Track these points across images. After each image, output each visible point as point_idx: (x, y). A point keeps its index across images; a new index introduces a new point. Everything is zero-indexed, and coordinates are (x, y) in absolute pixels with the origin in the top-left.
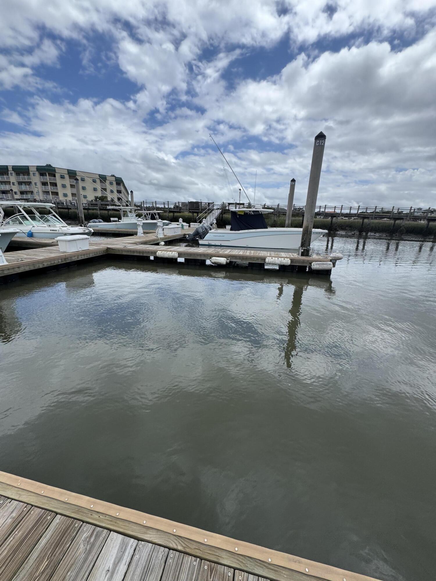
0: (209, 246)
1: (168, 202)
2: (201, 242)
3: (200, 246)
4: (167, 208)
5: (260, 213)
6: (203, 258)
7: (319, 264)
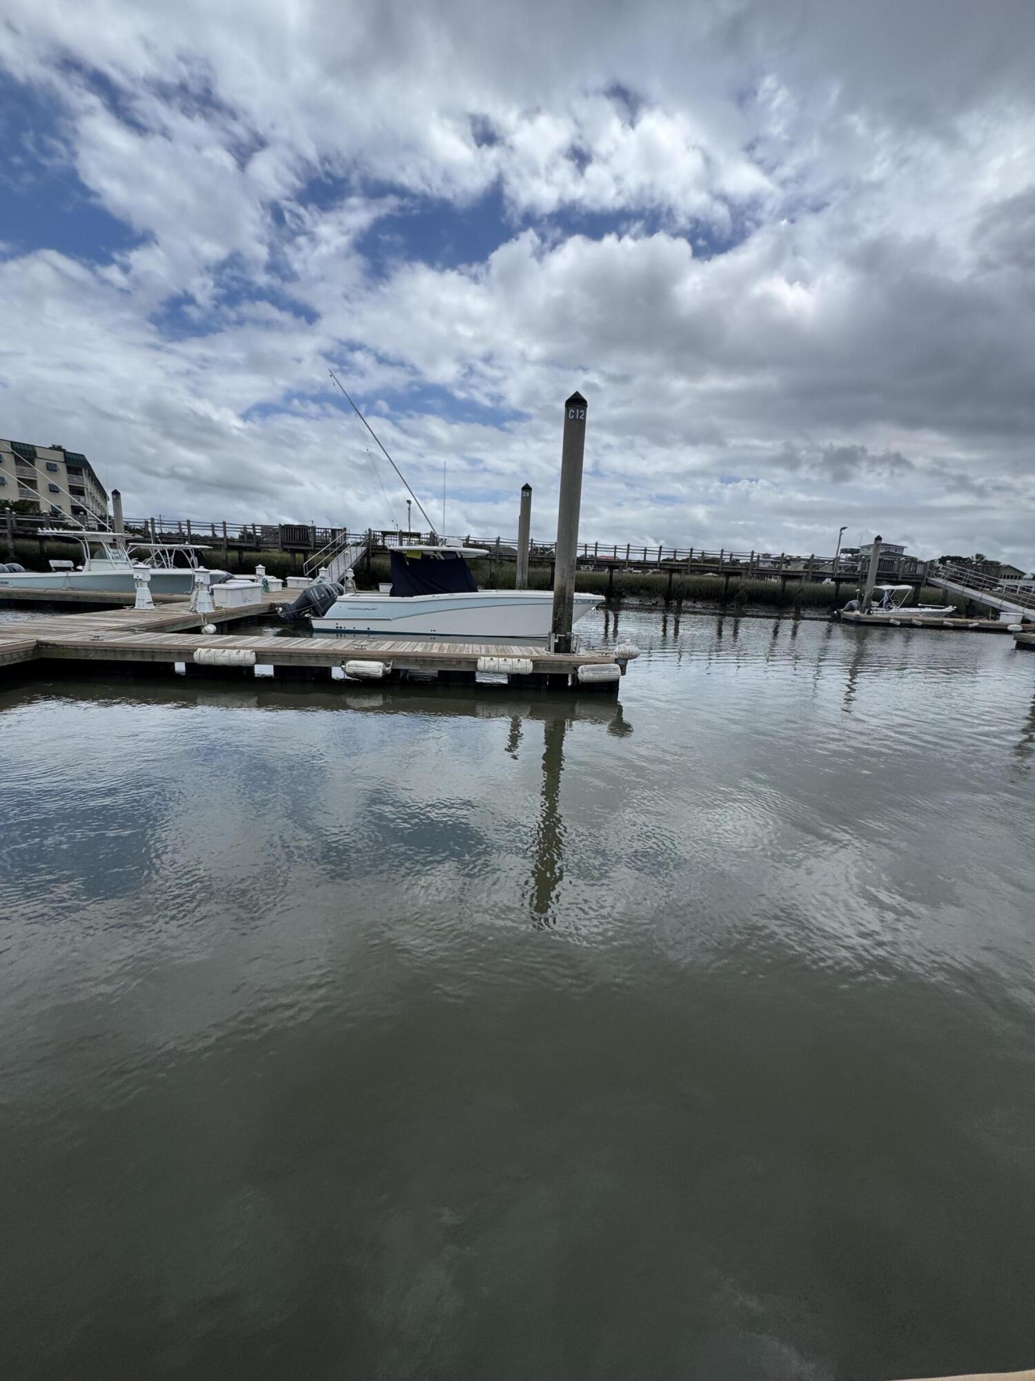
0: (339, 632)
1: (224, 523)
2: (317, 623)
3: (315, 635)
4: (222, 539)
5: (459, 556)
6: (323, 664)
7: (593, 670)
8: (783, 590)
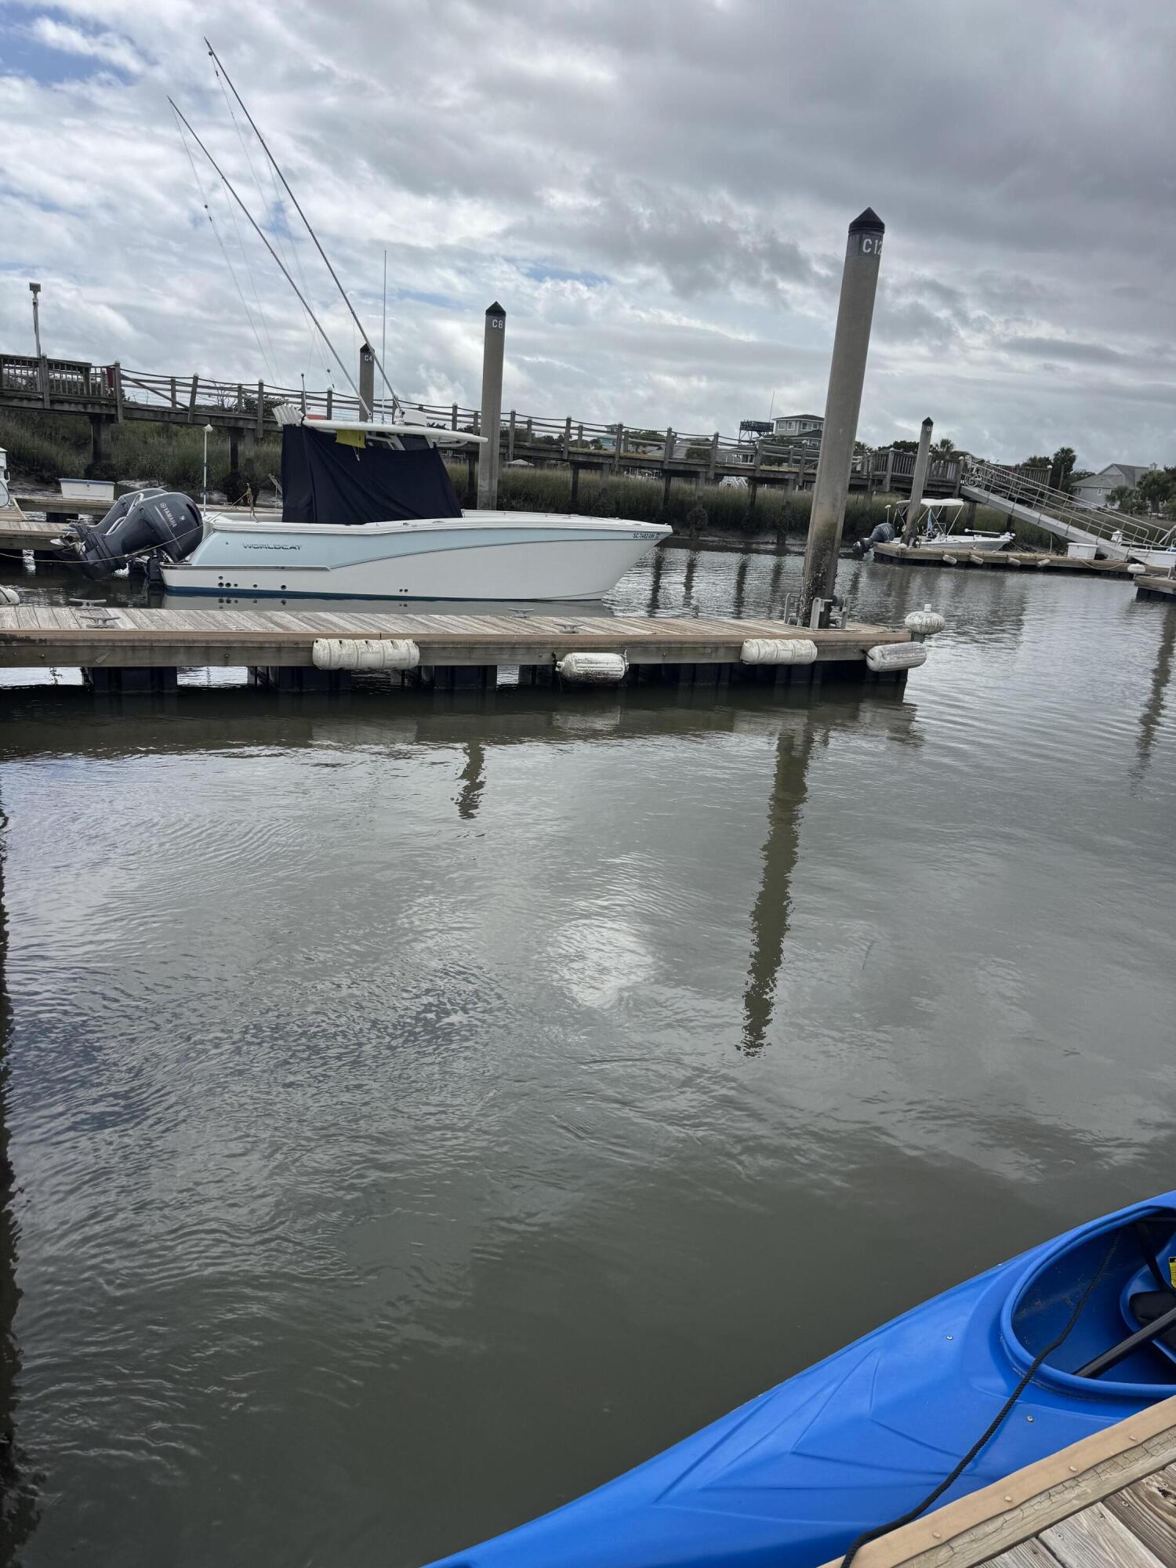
2: (174, 577)
5: (432, 446)
8: (753, 503)
